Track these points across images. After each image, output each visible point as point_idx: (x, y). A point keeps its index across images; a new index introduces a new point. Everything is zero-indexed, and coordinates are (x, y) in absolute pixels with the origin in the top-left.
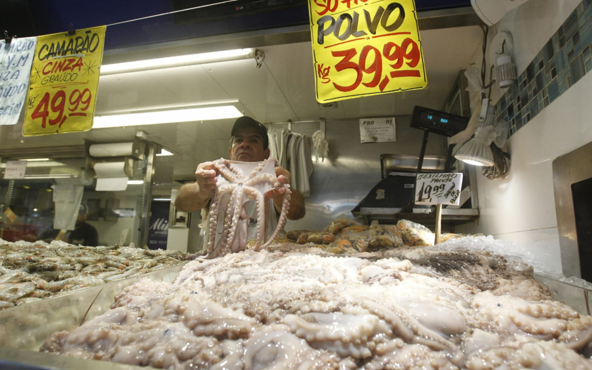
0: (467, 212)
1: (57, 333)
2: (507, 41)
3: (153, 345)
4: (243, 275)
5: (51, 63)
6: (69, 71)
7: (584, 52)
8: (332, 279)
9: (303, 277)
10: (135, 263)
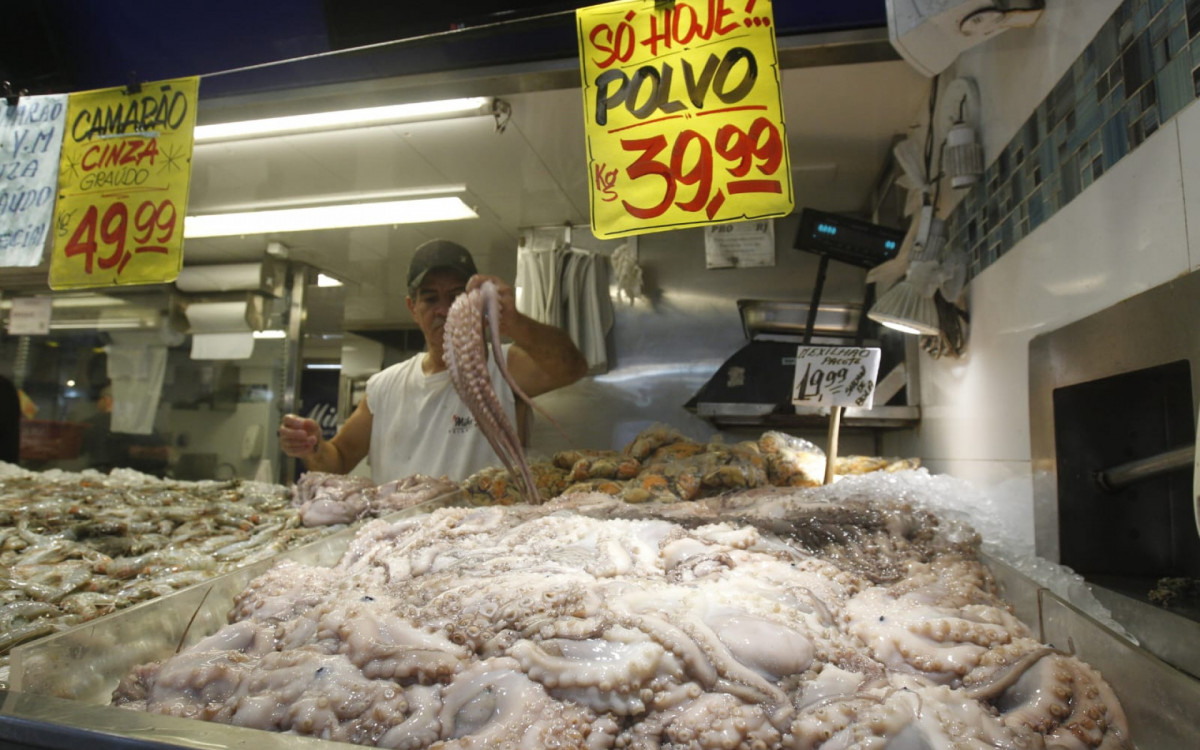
0: (898, 413)
1: (140, 667)
2: (970, 97)
3: (298, 695)
4: (456, 557)
5: (97, 148)
6: (131, 165)
7: (1081, 150)
8: (609, 569)
9: (561, 563)
10: (270, 518)
